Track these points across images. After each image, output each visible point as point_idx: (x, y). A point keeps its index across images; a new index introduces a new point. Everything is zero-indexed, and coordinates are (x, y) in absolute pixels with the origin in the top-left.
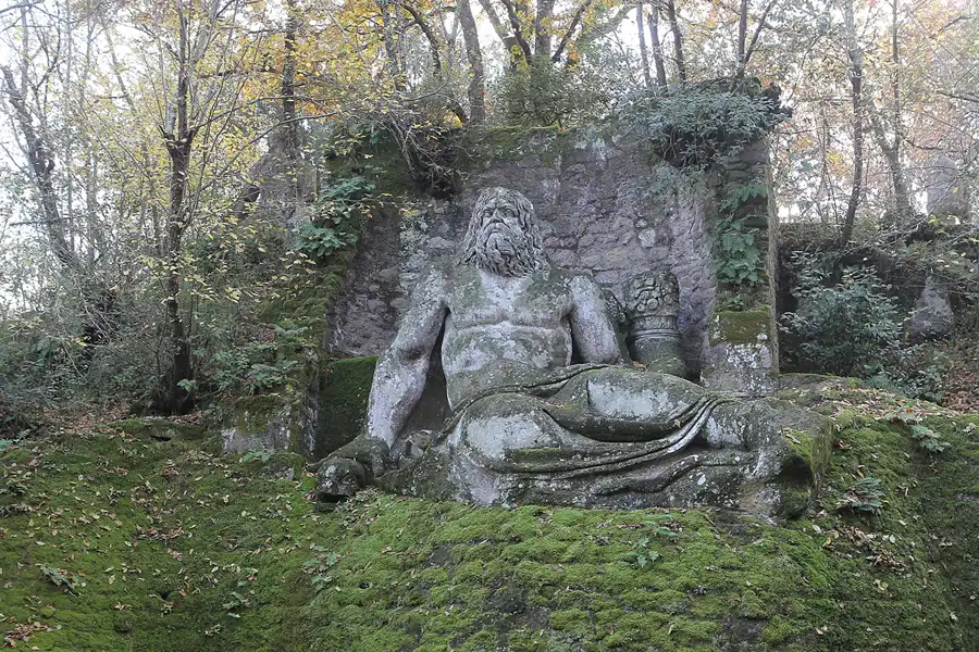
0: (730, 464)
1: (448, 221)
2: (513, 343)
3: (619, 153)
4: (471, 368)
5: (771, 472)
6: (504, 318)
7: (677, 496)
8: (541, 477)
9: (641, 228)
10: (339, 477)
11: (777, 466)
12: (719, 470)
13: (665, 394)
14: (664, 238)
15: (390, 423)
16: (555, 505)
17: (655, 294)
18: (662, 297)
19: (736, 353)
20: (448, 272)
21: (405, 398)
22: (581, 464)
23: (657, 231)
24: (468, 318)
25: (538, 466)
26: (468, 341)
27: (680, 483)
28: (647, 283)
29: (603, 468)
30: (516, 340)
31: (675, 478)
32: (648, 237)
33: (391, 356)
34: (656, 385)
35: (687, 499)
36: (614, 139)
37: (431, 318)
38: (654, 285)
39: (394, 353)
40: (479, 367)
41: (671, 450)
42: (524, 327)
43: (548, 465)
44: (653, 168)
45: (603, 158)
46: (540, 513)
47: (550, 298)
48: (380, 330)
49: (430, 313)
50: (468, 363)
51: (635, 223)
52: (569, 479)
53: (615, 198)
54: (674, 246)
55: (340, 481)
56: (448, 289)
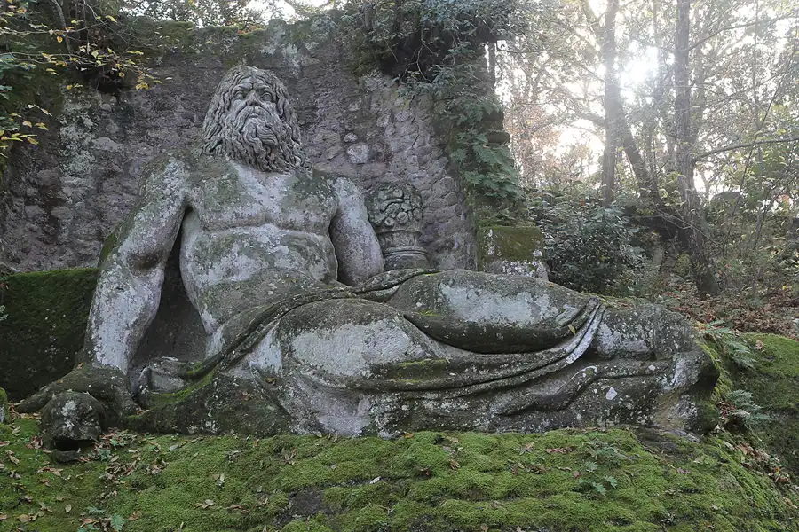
0: (643, 374)
1: (117, 120)
2: (286, 250)
3: (317, 61)
4: (235, 278)
5: (688, 381)
6: (268, 220)
7: (582, 413)
8: (429, 396)
9: (350, 143)
10: (81, 416)
11: (694, 376)
12: (631, 382)
13: (546, 296)
14: (378, 154)
15: (124, 347)
16: (452, 429)
17: (406, 207)
18: (412, 210)
19: (513, 271)
20: (191, 163)
21: (141, 316)
22: (476, 377)
23: (370, 146)
24: (227, 217)
25: (424, 383)
26: (230, 244)
27: (583, 398)
28: (395, 194)
29: (506, 382)
30: (289, 245)
31: (579, 393)
32: (360, 152)
33: (120, 263)
34: (532, 288)
35: (598, 417)
36: (309, 47)
37: (172, 217)
38: (402, 198)
39: (123, 258)
40: (246, 277)
41: (570, 361)
42: (293, 231)
43: (436, 381)
44: (360, 79)
45: (296, 66)
46: (440, 441)
47: (321, 199)
48: (40, 244)
49: (173, 210)
50: (229, 272)
51: (342, 138)
52: (466, 397)
53: (315, 108)
54: (393, 163)
55: (80, 421)
56: (195, 182)
